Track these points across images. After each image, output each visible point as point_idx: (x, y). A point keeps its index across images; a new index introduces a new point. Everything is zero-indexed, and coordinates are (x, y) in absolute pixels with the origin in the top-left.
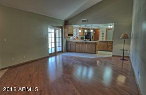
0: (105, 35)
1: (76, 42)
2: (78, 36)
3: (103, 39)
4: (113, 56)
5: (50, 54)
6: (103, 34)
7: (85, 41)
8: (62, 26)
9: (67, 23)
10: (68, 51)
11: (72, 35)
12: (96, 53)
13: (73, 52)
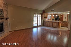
0: (66, 18)
1: (48, 22)
2: (51, 18)
3: (65, 20)
4: (68, 30)
5: (34, 26)
6: (65, 17)
7: (53, 21)
8: (41, 13)
9: (44, 12)
10: (44, 26)
11: (47, 18)
12: (58, 28)
13: (46, 26)
